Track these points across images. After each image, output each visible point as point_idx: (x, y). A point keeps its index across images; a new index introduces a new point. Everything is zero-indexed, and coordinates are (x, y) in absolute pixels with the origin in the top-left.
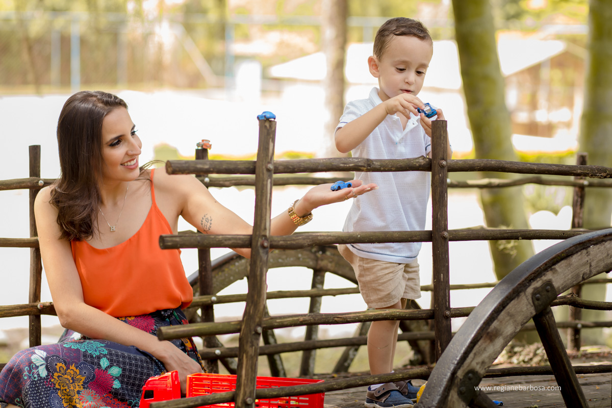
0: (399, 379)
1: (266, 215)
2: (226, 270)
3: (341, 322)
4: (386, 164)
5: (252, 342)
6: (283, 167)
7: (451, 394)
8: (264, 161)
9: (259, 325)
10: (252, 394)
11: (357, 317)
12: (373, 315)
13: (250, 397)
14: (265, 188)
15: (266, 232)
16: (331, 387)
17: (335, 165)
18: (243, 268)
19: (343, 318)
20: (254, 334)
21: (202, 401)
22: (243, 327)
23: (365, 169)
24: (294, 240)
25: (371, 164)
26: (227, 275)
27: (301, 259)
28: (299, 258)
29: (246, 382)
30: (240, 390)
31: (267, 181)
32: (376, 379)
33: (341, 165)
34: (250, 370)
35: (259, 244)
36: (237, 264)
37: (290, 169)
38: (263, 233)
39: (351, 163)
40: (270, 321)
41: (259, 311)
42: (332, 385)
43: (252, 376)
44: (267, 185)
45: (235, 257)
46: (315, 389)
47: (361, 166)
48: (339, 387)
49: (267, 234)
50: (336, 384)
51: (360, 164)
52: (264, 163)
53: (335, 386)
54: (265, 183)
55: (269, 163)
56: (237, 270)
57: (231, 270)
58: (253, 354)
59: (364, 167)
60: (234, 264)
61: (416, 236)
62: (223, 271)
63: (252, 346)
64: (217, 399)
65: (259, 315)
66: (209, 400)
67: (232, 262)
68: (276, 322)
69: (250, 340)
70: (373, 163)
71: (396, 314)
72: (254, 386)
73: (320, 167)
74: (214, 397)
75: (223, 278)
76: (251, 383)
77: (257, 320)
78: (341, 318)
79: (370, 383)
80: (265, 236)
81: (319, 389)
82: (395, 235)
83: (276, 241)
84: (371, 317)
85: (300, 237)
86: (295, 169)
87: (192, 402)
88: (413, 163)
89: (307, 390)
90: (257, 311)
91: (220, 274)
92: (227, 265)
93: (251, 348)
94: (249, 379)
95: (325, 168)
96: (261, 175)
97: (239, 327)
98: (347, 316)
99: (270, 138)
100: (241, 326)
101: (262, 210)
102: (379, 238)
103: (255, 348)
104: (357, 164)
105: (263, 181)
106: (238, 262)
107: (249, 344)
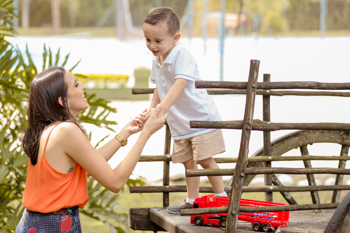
0: (332, 207)
1: (250, 112)
2: (286, 143)
3: (296, 173)
4: (330, 86)
5: (238, 181)
6: (264, 86)
7: (346, 217)
8: (251, 82)
9: (243, 171)
10: (236, 209)
11: (307, 171)
12: (317, 170)
13: (235, 210)
14: (250, 97)
15: (249, 121)
16: (287, 209)
17: (297, 86)
18: (296, 142)
19: (298, 171)
20: (239, 177)
21: (208, 211)
22: (235, 172)
23: (316, 88)
24: (268, 126)
25: (320, 85)
26: (286, 146)
27: (333, 139)
28: (332, 138)
29: (233, 202)
30: (230, 206)
31: (252, 93)
32: (317, 206)
33: (301, 85)
34: (236, 196)
35: (245, 127)
36: (293, 140)
37: (269, 87)
38: (247, 122)
39: (307, 85)
40: (252, 170)
41: (242, 164)
42: (288, 208)
43: (237, 199)
44: (252, 95)
45: (291, 136)
46: (277, 209)
47: (313, 86)
48: (293, 209)
49: (250, 122)
50: (291, 208)
51: (312, 85)
52: (251, 83)
53: (290, 209)
54: (251, 94)
55: (253, 83)
56: (293, 143)
57: (289, 143)
58: (238, 187)
59: (315, 87)
60: (291, 140)
61: (347, 127)
62: (284, 143)
63: (238, 183)
64: (218, 210)
65: (242, 166)
66: (213, 210)
67: (290, 138)
68: (256, 171)
69: (237, 179)
70: (321, 85)
71: (331, 171)
72: (238, 205)
73: (287, 87)
74: (217, 209)
75: (284, 147)
76: (236, 203)
77: (241, 169)
78: (296, 171)
79: (312, 208)
80: (249, 123)
81: (280, 209)
82: (333, 126)
83: (257, 126)
84: (316, 171)
85: (273, 125)
86: (272, 87)
87: (203, 211)
88: (348, 85)
89: (272, 209)
90: (241, 164)
91: (282, 145)
92: (287, 140)
93: (237, 184)
94: (235, 201)
95: (290, 87)
96: (249, 90)
97: (232, 172)
98: (300, 170)
99: (255, 70)
100: (234, 172)
101: (248, 109)
102: (323, 127)
103: (239, 184)
104: (311, 85)
105: (250, 93)
106: (293, 138)
107: (236, 182)
